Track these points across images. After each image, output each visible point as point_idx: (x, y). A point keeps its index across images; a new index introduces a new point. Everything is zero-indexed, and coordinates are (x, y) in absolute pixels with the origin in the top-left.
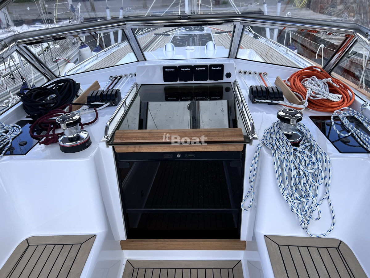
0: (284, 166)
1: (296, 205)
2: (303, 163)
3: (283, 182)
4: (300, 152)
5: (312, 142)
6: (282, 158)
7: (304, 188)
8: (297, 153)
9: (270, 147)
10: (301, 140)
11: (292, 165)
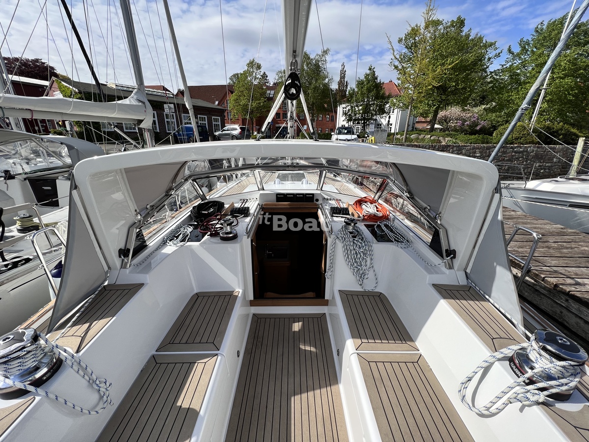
0: (348, 248)
1: (355, 271)
2: (358, 247)
3: (348, 257)
4: (356, 241)
5: (363, 236)
6: (347, 244)
7: (359, 261)
8: (355, 241)
9: (341, 238)
10: (357, 235)
11: (352, 247)
